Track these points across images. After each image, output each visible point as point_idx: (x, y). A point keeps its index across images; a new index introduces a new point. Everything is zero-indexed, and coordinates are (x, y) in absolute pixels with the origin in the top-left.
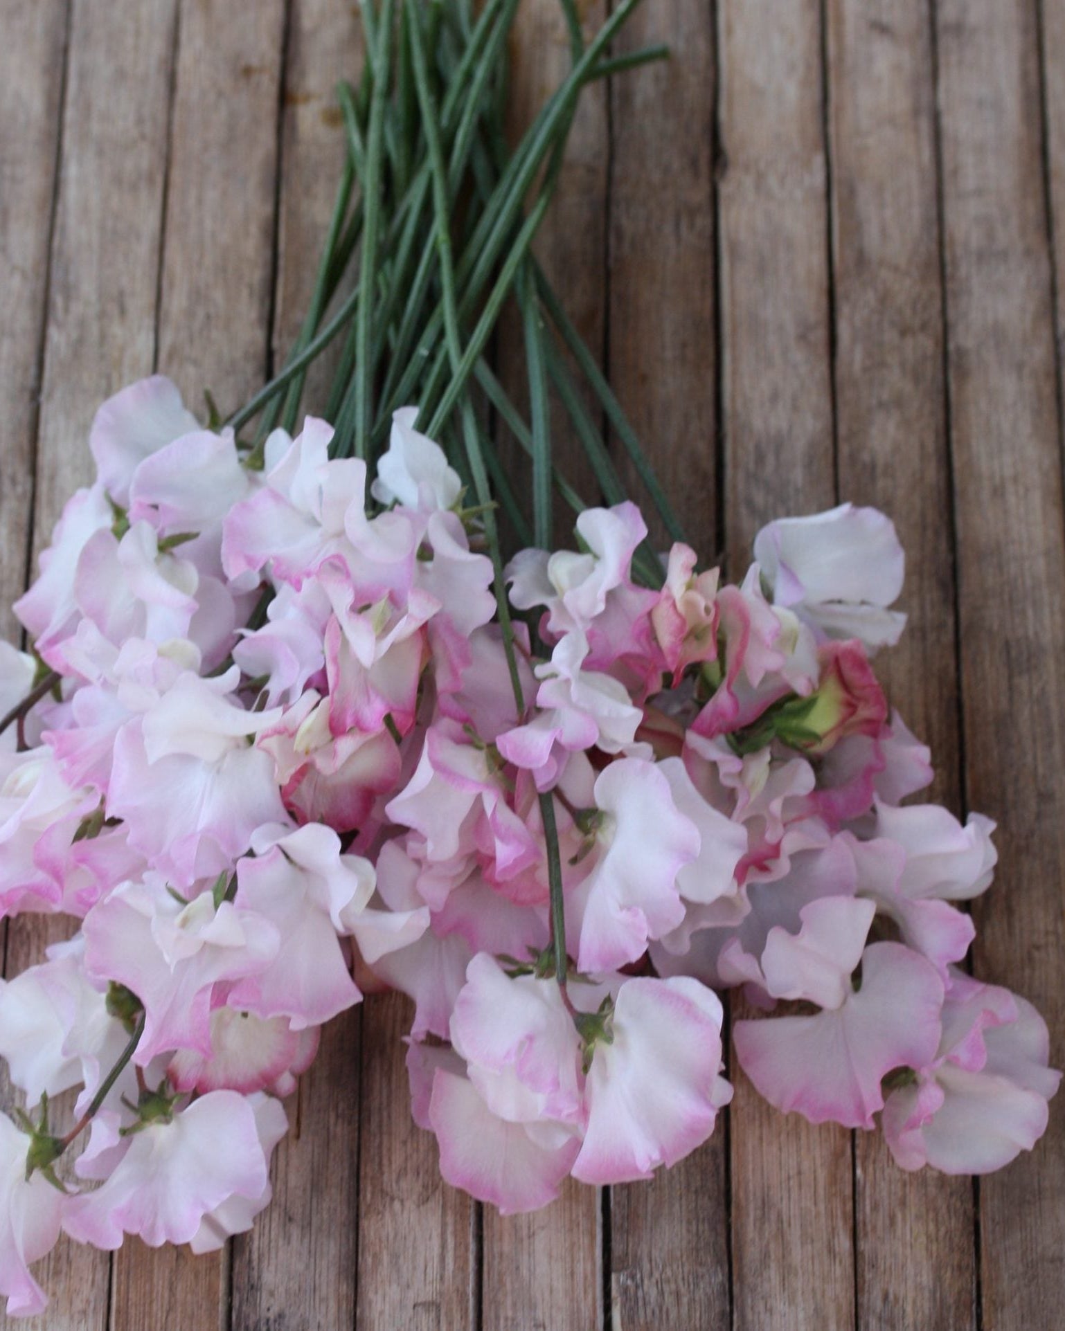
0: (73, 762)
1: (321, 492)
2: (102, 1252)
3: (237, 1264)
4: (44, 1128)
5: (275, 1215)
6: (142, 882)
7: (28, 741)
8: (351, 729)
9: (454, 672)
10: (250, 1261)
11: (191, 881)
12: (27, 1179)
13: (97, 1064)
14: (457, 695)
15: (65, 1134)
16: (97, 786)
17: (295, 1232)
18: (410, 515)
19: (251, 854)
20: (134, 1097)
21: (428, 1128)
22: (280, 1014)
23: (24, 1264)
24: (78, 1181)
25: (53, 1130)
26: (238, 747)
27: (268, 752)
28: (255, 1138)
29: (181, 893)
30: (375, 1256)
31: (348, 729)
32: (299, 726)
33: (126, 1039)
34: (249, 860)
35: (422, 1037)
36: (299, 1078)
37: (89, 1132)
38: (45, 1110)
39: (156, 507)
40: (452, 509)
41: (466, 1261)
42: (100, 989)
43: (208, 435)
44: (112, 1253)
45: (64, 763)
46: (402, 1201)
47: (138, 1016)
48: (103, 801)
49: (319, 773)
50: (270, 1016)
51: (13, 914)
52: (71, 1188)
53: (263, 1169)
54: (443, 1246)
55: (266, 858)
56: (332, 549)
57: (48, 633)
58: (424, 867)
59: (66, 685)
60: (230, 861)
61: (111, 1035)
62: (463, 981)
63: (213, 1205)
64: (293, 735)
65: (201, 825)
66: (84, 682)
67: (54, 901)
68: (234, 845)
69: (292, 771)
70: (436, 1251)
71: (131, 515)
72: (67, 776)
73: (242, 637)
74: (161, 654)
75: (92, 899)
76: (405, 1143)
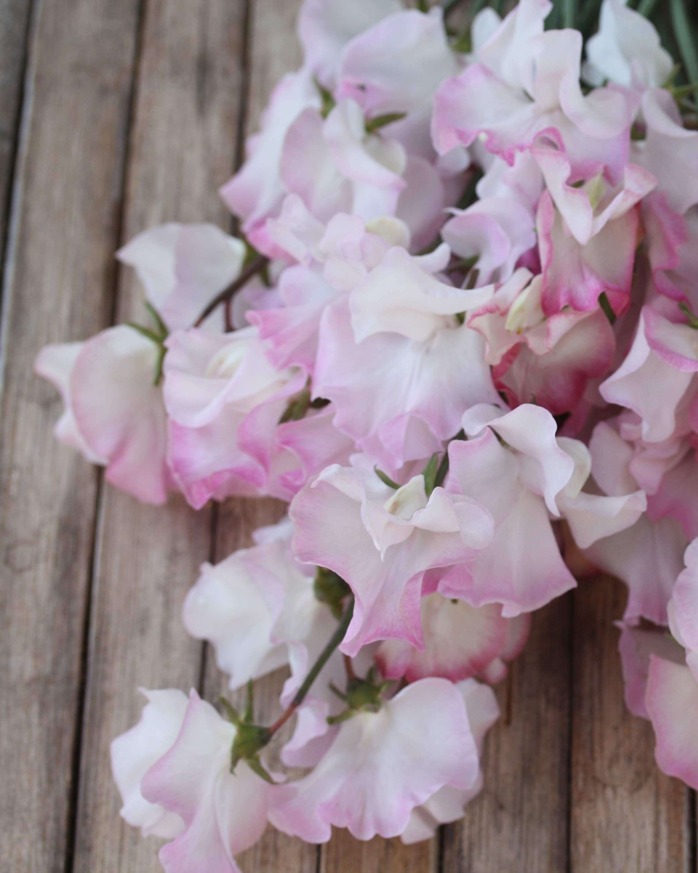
0: (278, 343)
1: (534, 68)
2: (310, 845)
3: (448, 854)
4: (249, 717)
5: (486, 803)
6: (348, 465)
7: (235, 322)
8: (566, 307)
9: (669, 249)
10: (460, 851)
11: (399, 464)
12: (232, 771)
13: (305, 651)
14: (669, 273)
15: (269, 724)
16: (302, 365)
17: (506, 820)
18: (622, 90)
19: (462, 436)
20: (342, 684)
21: (642, 714)
22: (493, 601)
23: (230, 854)
24: (285, 770)
25: (261, 718)
26: (448, 326)
27: (478, 330)
28: (466, 726)
29: (389, 474)
30: (589, 845)
31: (562, 306)
32: (511, 304)
33: (334, 625)
34: (461, 442)
35: (635, 622)
36: (509, 664)
37: (295, 720)
38: (251, 698)
39: (362, 88)
40: (665, 86)
41: (680, 849)
42: (307, 573)
43: (415, 15)
44: (319, 847)
45: (269, 344)
46: (614, 788)
47: (346, 601)
48: (309, 382)
49: (531, 352)
50: (482, 603)
51: (220, 497)
52: (277, 777)
53: (474, 758)
54: (657, 835)
55: (479, 439)
56: (544, 123)
57: (256, 215)
58: (638, 449)
59: (274, 269)
60: (440, 444)
61: (319, 620)
62: (680, 566)
63: (424, 798)
64: (504, 314)
65: (410, 406)
66: (292, 262)
67: (259, 484)
68: (444, 427)
69: (504, 350)
70: (649, 839)
71: (338, 94)
72: (273, 357)
73: (451, 216)
74: (368, 231)
75: (298, 483)
76: (616, 729)
